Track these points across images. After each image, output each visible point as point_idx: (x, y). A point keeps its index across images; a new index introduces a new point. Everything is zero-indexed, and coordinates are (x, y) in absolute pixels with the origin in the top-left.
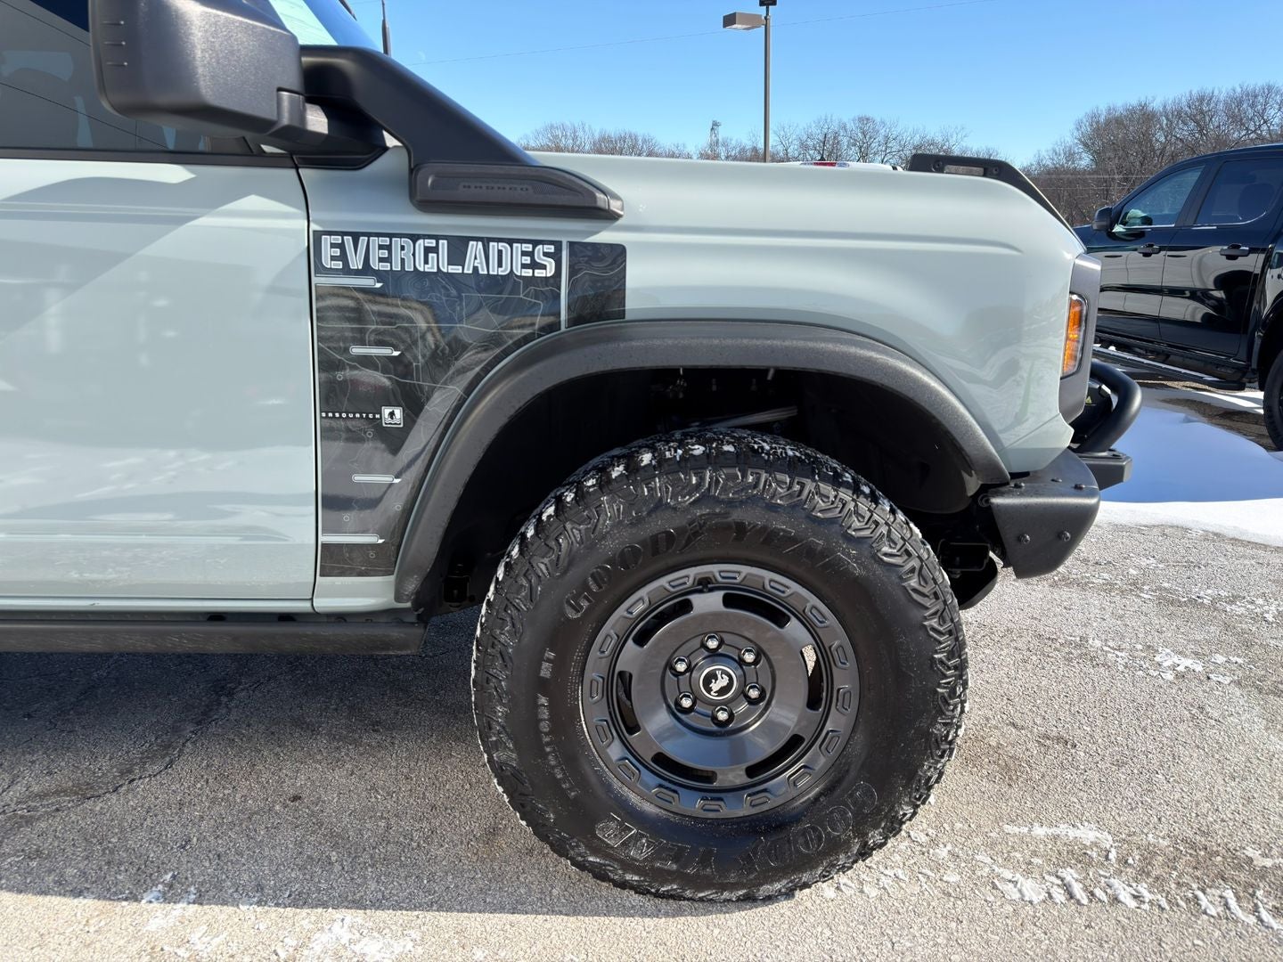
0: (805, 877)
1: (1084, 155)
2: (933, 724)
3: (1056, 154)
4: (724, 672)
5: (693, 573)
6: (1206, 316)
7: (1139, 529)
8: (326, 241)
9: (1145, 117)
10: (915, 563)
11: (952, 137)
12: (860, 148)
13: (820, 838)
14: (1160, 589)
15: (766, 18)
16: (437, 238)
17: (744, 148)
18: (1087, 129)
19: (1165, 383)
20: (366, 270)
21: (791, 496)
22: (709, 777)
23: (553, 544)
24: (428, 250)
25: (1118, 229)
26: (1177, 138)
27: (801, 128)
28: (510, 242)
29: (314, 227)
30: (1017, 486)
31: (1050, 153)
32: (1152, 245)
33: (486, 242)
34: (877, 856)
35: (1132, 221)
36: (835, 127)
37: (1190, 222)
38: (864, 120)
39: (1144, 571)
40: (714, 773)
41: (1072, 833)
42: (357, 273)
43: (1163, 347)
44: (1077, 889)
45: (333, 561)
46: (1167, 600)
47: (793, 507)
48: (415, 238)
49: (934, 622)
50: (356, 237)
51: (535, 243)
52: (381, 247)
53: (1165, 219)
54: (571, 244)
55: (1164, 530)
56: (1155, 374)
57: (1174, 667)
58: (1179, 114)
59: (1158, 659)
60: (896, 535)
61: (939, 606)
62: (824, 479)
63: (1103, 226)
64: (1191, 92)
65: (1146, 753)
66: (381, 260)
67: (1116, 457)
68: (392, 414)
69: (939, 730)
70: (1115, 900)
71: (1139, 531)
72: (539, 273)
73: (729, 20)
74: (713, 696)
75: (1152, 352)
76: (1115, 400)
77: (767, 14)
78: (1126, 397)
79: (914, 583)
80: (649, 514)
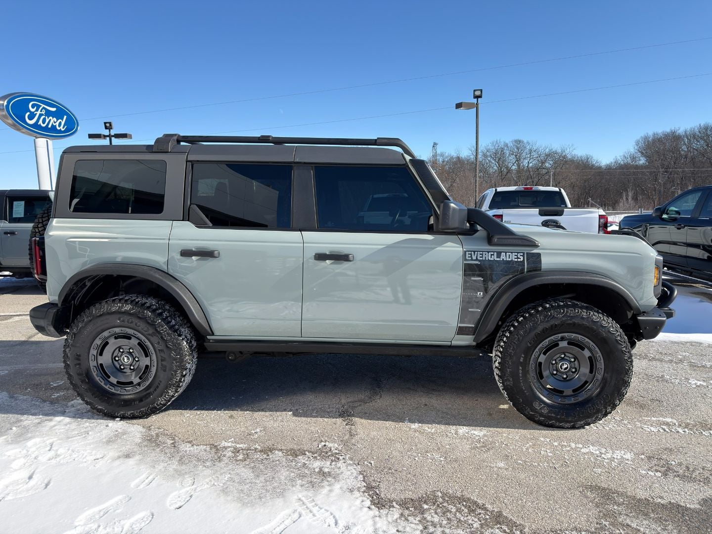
0: (590, 420)
1: (641, 158)
2: (625, 377)
3: (626, 158)
4: (566, 363)
5: (560, 335)
6: (708, 257)
7: (682, 343)
8: (467, 253)
9: (674, 138)
10: (619, 333)
11: (567, 149)
12: (516, 156)
13: (594, 408)
14: (691, 362)
15: (477, 104)
16: (494, 252)
17: (452, 157)
18: (641, 144)
19: (692, 284)
20: (477, 260)
21: (587, 315)
22: (562, 392)
23: (524, 327)
24: (491, 255)
25: (665, 216)
26: (694, 149)
27: (483, 146)
28: (512, 253)
29: (464, 250)
30: (644, 315)
31: (622, 157)
32: (681, 225)
33: (506, 253)
34: (609, 417)
35: (671, 213)
36: (502, 145)
37: (697, 216)
38: (519, 142)
39: (685, 357)
40: (563, 391)
41: (664, 420)
42: (474, 260)
43: (689, 269)
44: (667, 430)
45: (461, 331)
46: (693, 366)
47: (588, 318)
48: (488, 252)
49: (624, 349)
50: (474, 252)
51: (518, 253)
52: (480, 254)
53: (686, 212)
54: (527, 253)
55: (692, 343)
56: (686, 281)
57: (696, 384)
58: (694, 136)
59: (690, 381)
60: (614, 326)
61: (625, 345)
62: (595, 311)
63: (658, 215)
64: (700, 124)
65: (686, 404)
66: (480, 257)
67: (670, 310)
68: (480, 294)
69: (626, 379)
70: (678, 432)
71: (682, 344)
72: (519, 260)
73: (459, 106)
74: (563, 370)
75: (684, 271)
76: (669, 292)
77: (477, 102)
78: (672, 292)
79: (619, 338)
80: (551, 319)
